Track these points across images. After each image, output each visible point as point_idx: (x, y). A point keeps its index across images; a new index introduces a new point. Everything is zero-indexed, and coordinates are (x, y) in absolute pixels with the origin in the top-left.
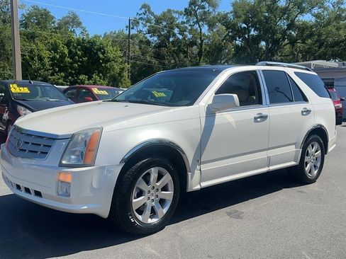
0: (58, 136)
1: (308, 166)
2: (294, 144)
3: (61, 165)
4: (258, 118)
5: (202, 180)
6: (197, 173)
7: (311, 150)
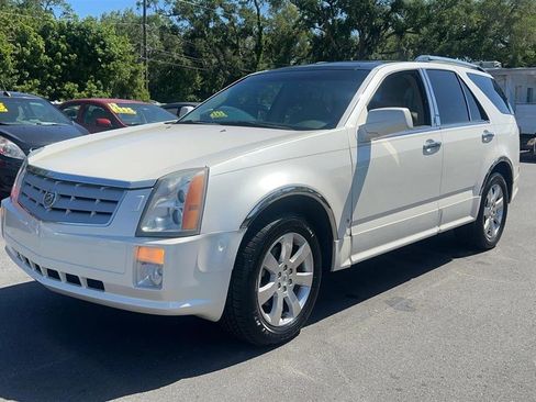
0: (128, 183)
1: (487, 221)
2: (472, 188)
3: (139, 234)
4: (429, 147)
5: (353, 252)
6: (347, 239)
7: (491, 197)
